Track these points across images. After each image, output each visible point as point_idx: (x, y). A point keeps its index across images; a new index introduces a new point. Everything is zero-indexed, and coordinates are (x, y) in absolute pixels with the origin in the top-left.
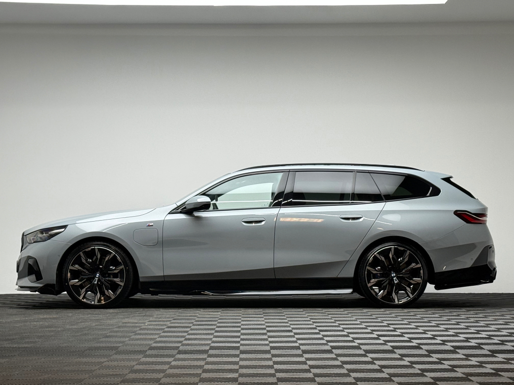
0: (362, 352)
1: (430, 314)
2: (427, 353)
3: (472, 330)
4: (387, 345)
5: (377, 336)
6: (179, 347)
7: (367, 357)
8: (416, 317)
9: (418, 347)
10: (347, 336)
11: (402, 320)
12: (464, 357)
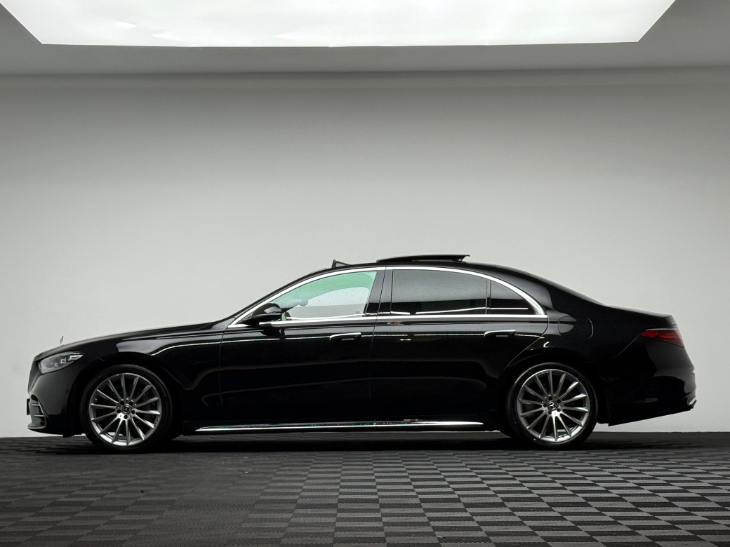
0: (544, 505)
1: (626, 458)
2: (634, 507)
3: (689, 478)
4: (578, 496)
5: (561, 486)
6: (296, 500)
7: (554, 511)
8: (608, 462)
9: (620, 499)
10: (521, 485)
11: (591, 465)
12: (686, 511)
